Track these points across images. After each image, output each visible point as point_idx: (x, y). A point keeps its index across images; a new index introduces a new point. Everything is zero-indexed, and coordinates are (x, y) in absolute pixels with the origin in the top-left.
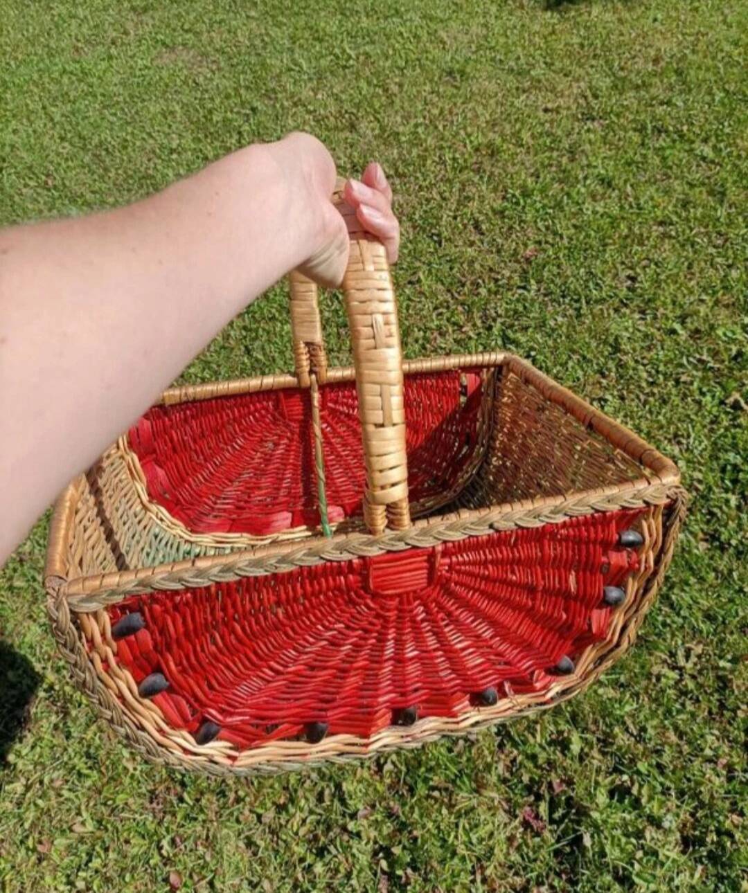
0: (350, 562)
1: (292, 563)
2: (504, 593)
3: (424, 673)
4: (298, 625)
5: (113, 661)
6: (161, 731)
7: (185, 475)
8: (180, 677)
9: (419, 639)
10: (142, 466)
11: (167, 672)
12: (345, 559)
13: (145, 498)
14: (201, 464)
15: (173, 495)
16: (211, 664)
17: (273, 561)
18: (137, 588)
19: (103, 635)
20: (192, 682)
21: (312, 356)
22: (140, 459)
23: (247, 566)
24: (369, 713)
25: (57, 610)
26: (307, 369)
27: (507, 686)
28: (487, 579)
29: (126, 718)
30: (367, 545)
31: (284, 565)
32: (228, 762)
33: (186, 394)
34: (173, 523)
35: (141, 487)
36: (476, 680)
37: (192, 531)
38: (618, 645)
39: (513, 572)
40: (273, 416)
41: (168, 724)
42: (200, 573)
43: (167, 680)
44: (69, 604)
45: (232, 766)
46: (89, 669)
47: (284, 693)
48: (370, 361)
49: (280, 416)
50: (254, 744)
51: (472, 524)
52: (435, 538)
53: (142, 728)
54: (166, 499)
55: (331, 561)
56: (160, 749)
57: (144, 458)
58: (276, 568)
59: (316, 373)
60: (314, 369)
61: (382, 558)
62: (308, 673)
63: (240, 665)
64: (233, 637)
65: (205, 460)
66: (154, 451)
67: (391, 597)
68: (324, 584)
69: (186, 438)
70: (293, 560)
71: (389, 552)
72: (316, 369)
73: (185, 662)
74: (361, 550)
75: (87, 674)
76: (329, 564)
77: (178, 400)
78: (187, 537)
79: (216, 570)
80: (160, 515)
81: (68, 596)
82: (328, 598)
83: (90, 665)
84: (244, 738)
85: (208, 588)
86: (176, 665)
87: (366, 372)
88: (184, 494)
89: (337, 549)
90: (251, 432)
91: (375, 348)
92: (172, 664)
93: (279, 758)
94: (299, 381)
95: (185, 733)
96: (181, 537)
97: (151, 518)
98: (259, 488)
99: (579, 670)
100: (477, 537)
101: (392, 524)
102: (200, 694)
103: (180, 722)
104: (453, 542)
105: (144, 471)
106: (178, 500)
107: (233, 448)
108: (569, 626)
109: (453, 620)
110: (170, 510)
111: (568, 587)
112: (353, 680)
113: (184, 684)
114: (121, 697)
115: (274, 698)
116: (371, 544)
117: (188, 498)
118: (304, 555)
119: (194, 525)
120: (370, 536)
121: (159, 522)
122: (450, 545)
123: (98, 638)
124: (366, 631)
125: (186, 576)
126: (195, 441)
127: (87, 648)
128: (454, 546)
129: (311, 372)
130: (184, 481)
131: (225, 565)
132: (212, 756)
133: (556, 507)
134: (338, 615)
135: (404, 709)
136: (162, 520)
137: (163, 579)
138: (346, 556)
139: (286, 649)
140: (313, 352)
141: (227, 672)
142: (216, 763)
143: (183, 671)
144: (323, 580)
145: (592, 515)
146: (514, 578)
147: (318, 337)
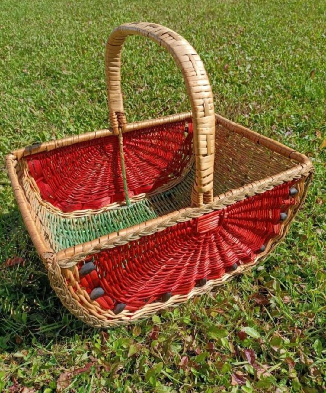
0: (189, 221)
1: (164, 227)
2: (246, 223)
3: (211, 263)
4: (162, 253)
5: (78, 286)
6: (99, 313)
7: (58, 185)
8: (109, 287)
9: (211, 250)
10: (37, 183)
11: (103, 286)
12: (187, 220)
13: (40, 199)
14: (66, 179)
15: (54, 196)
16: (123, 278)
17: (156, 227)
18: (94, 251)
19: (75, 276)
20: (114, 288)
21: (119, 118)
22: (35, 180)
23: (144, 231)
24: (188, 284)
25: (54, 269)
26: (117, 126)
27: (240, 262)
28: (240, 219)
29: (84, 311)
30: (196, 213)
31: (161, 228)
32: (128, 318)
33: (58, 144)
34: (55, 210)
35: (37, 194)
36: (230, 262)
37: (65, 212)
38: (282, 236)
39: (250, 214)
40: (100, 151)
41: (102, 309)
42: (123, 239)
43: (103, 289)
44: (60, 265)
45: (130, 320)
46: (68, 294)
47: (153, 283)
48: (203, 123)
49: (104, 151)
50: (140, 308)
51: (238, 195)
52: (224, 204)
53: (91, 313)
54: (51, 198)
55: (180, 223)
56: (100, 321)
57: (37, 179)
58: (158, 230)
59: (121, 127)
60: (121, 125)
61: (202, 217)
62: (164, 273)
63: (136, 276)
64: (133, 264)
65: (68, 177)
66: (42, 175)
67: (203, 234)
68: (176, 234)
69: (58, 167)
70: (165, 225)
71: (205, 214)
72: (122, 125)
73: (112, 280)
74: (194, 215)
75: (67, 296)
76: (179, 224)
77: (54, 148)
78: (63, 215)
79: (130, 236)
80: (48, 206)
81: (59, 261)
82: (177, 239)
83: (68, 291)
84: (135, 306)
85: (126, 245)
86: (108, 282)
87: (200, 129)
88: (59, 195)
89: (183, 217)
90: (90, 160)
91: (205, 116)
92: (106, 282)
93: (149, 312)
94: (113, 132)
95: (110, 311)
96: (59, 215)
97: (44, 209)
98: (95, 187)
99: (267, 250)
100: (240, 201)
101: (206, 201)
102: (117, 292)
103: (108, 307)
104: (231, 205)
105: (38, 186)
106: (57, 198)
107: (81, 169)
108: (267, 232)
109: (226, 239)
110: (52, 203)
111: (269, 217)
112: (183, 272)
113: (111, 290)
114: (82, 302)
115: (148, 287)
116: (198, 212)
117: (61, 196)
118: (170, 222)
119: (65, 209)
120: (197, 208)
121: (48, 210)
122: (229, 207)
123: (73, 278)
124: (190, 250)
125: (117, 241)
126: (63, 168)
127: (67, 284)
128: (231, 207)
129: (119, 127)
130: (58, 188)
131: (135, 233)
132: (121, 317)
133: (270, 183)
134: (180, 246)
135: (202, 279)
136: (49, 209)
137: (106, 244)
138: (187, 219)
139: (156, 265)
140: (120, 117)
141: (130, 280)
142: (123, 320)
143: (111, 284)
144: (176, 232)
145: (283, 184)
146: (250, 216)
147: (121, 109)
